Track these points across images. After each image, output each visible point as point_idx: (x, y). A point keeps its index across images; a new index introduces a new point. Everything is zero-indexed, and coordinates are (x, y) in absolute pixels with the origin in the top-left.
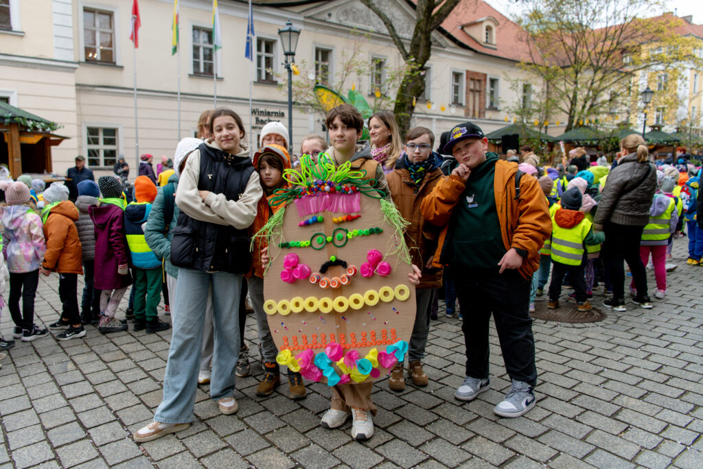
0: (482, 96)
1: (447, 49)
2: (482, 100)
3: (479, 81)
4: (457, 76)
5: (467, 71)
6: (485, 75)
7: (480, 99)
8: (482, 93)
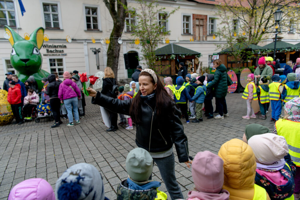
0: (204, 28)
1: (177, 2)
2: (205, 30)
3: (202, 19)
4: (187, 18)
5: (193, 15)
6: (206, 16)
7: (203, 30)
8: (204, 26)
